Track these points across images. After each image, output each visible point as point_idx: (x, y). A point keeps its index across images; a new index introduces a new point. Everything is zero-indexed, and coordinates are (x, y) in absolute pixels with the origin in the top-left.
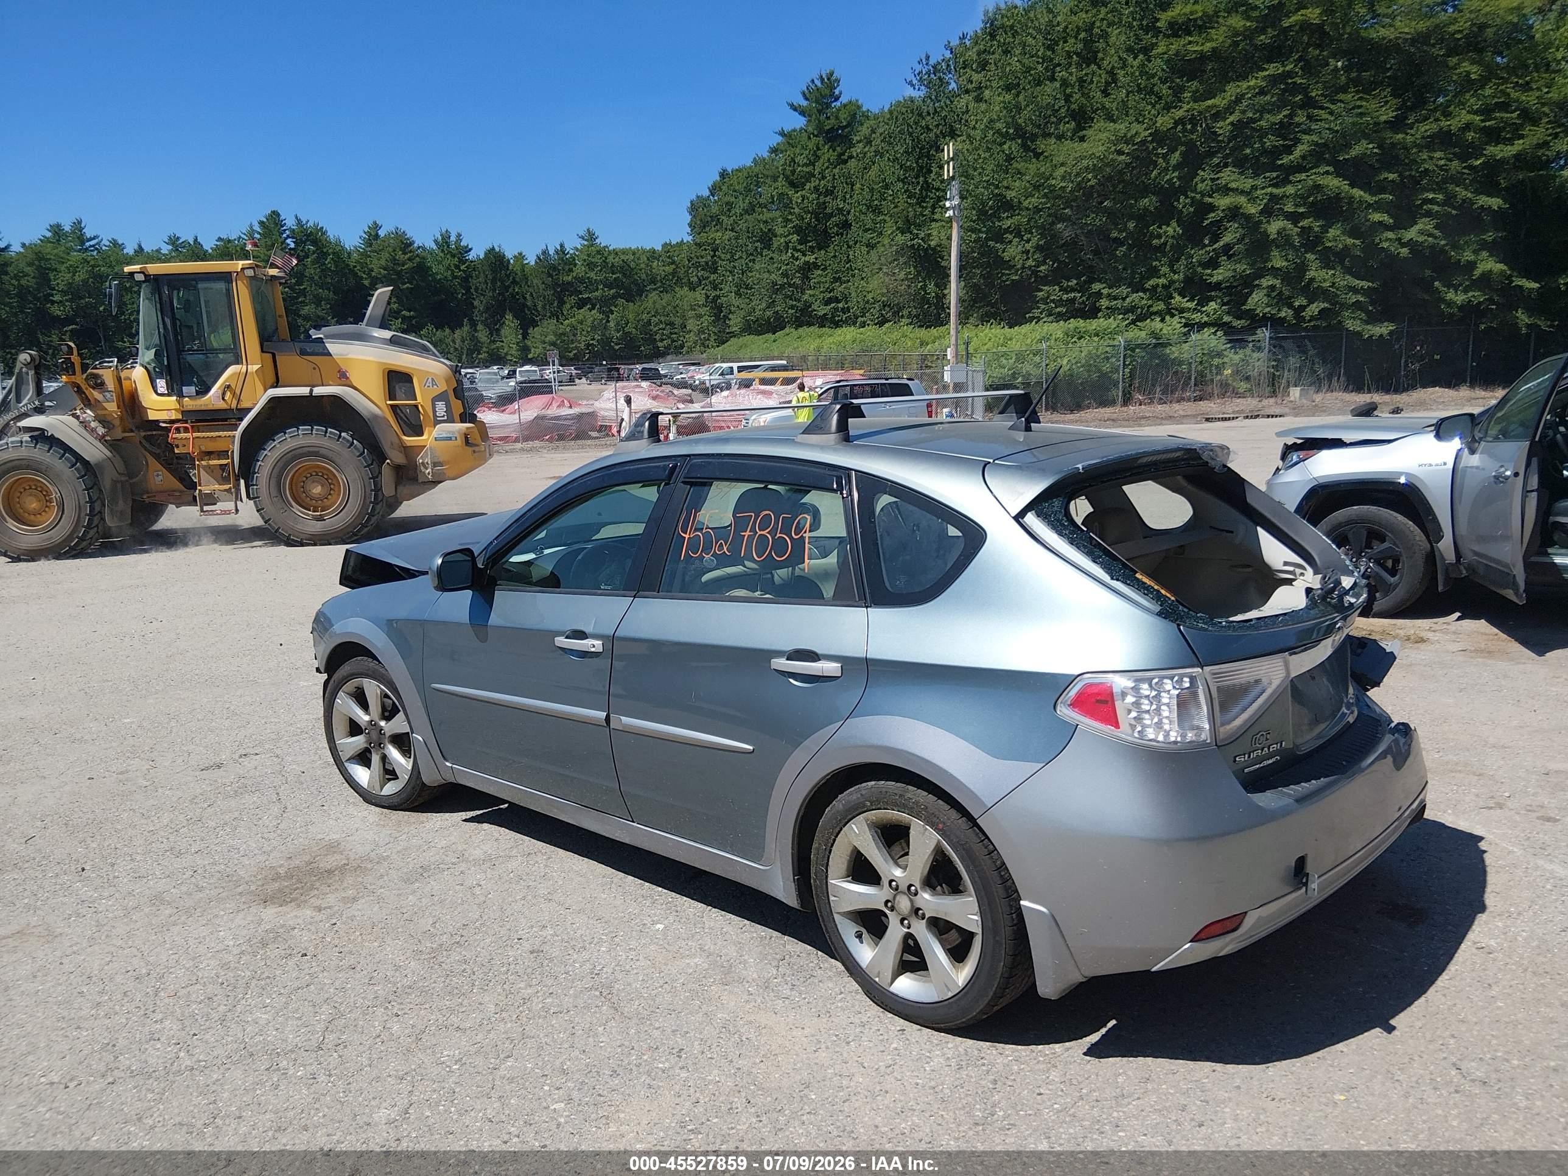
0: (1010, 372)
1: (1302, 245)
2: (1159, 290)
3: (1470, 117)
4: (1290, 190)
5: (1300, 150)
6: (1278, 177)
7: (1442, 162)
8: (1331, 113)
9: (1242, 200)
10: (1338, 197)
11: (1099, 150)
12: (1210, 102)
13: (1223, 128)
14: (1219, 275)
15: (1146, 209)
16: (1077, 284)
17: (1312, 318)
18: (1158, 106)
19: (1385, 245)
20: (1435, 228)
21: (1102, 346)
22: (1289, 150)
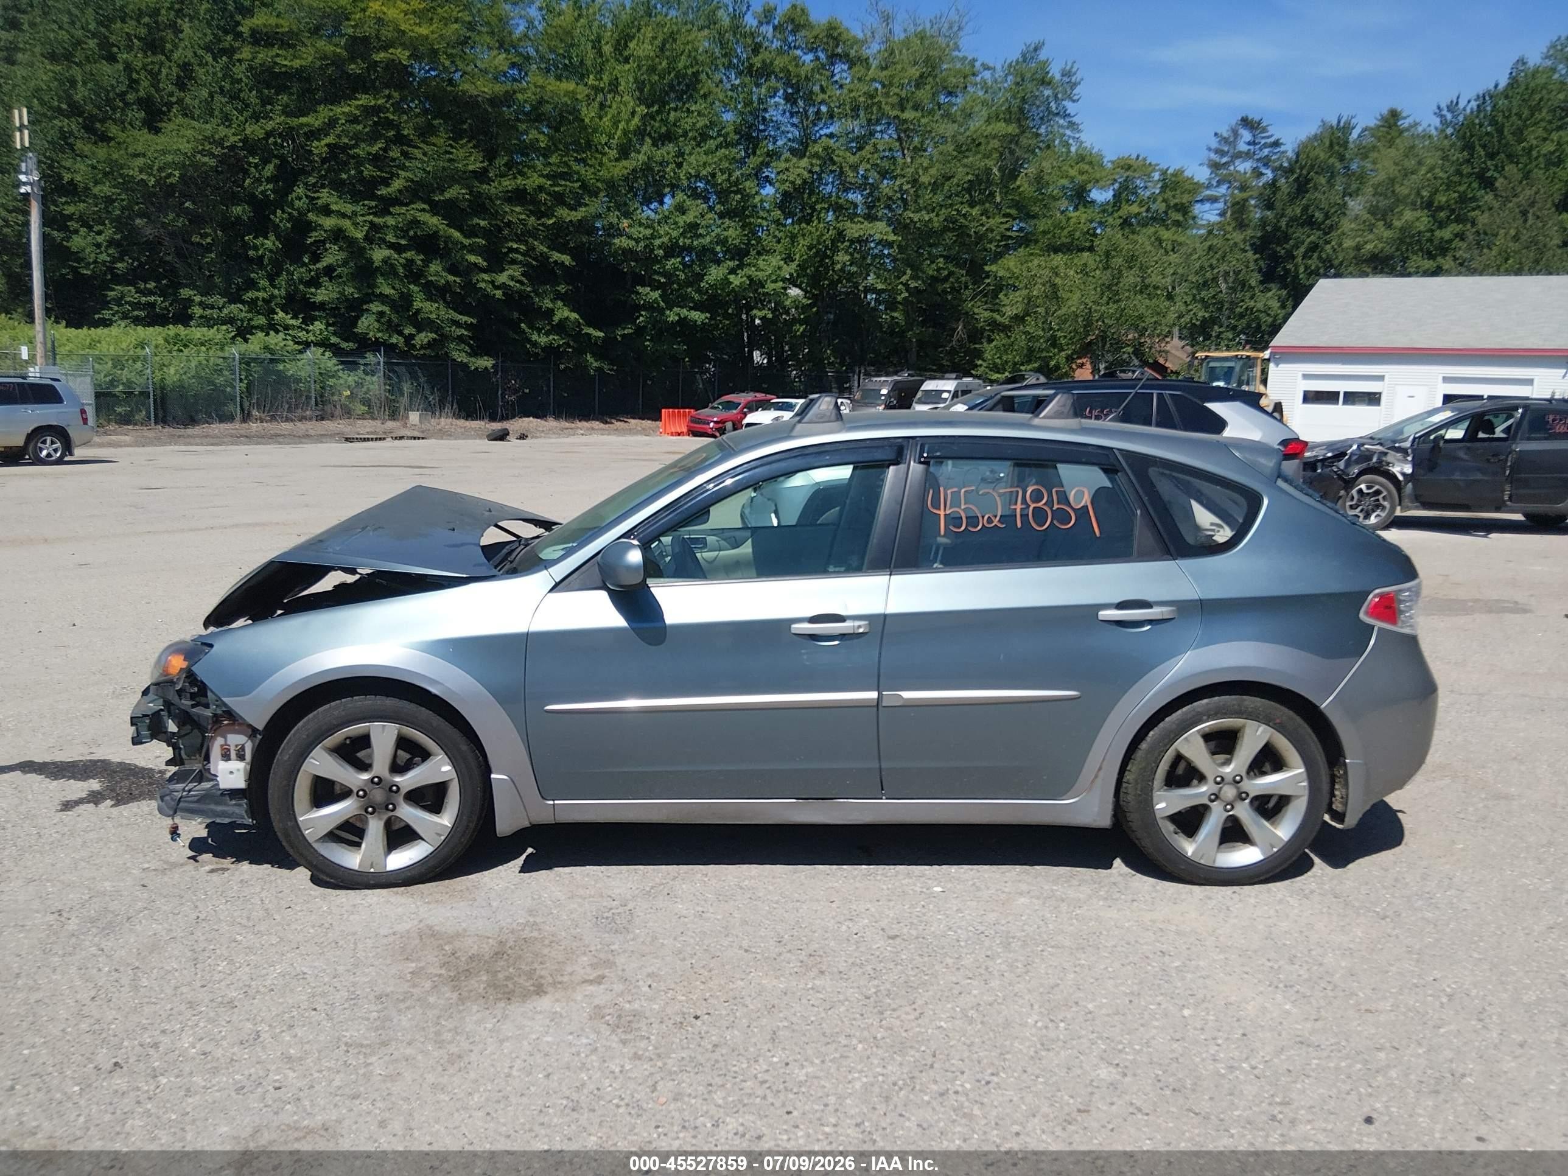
0: (107, 379)
1: (406, 276)
2: (260, 303)
3: (542, 180)
4: (390, 221)
5: (397, 184)
6: (376, 206)
7: (523, 217)
8: (425, 154)
9: (347, 224)
10: (435, 235)
11: (186, 147)
12: (303, 120)
13: (319, 147)
14: (323, 294)
15: (238, 218)
16: (156, 287)
17: (422, 347)
18: (245, 114)
19: (483, 285)
20: (522, 275)
21: (214, 356)
22: (386, 183)
